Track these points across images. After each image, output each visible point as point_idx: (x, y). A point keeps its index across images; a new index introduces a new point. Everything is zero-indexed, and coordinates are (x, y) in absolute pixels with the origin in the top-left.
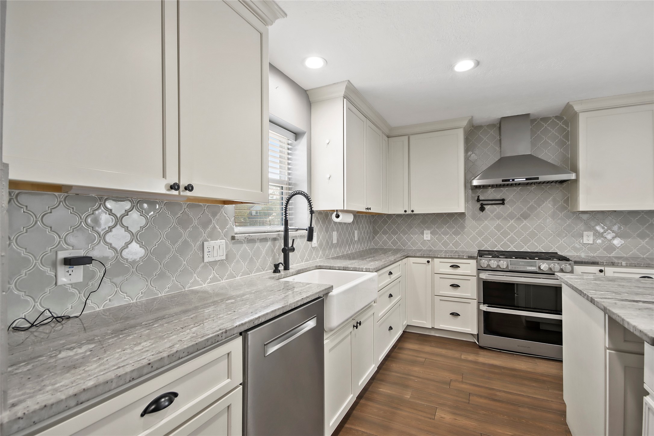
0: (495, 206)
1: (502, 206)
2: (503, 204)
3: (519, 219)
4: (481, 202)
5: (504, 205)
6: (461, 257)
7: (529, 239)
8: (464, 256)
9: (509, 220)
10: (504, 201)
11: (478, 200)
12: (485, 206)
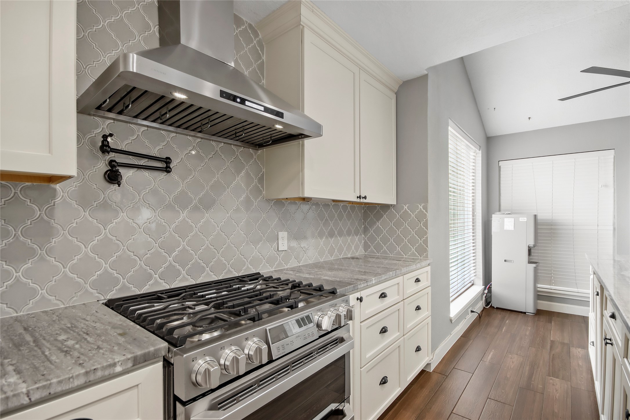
0: (146, 173)
1: (162, 175)
2: (167, 170)
3: (196, 208)
4: (112, 156)
5: (169, 172)
6: (99, 374)
7: (214, 251)
8: (114, 365)
9: (178, 211)
10: (170, 163)
11: (105, 148)
12: (122, 170)
